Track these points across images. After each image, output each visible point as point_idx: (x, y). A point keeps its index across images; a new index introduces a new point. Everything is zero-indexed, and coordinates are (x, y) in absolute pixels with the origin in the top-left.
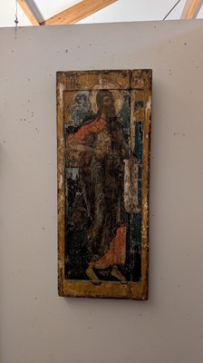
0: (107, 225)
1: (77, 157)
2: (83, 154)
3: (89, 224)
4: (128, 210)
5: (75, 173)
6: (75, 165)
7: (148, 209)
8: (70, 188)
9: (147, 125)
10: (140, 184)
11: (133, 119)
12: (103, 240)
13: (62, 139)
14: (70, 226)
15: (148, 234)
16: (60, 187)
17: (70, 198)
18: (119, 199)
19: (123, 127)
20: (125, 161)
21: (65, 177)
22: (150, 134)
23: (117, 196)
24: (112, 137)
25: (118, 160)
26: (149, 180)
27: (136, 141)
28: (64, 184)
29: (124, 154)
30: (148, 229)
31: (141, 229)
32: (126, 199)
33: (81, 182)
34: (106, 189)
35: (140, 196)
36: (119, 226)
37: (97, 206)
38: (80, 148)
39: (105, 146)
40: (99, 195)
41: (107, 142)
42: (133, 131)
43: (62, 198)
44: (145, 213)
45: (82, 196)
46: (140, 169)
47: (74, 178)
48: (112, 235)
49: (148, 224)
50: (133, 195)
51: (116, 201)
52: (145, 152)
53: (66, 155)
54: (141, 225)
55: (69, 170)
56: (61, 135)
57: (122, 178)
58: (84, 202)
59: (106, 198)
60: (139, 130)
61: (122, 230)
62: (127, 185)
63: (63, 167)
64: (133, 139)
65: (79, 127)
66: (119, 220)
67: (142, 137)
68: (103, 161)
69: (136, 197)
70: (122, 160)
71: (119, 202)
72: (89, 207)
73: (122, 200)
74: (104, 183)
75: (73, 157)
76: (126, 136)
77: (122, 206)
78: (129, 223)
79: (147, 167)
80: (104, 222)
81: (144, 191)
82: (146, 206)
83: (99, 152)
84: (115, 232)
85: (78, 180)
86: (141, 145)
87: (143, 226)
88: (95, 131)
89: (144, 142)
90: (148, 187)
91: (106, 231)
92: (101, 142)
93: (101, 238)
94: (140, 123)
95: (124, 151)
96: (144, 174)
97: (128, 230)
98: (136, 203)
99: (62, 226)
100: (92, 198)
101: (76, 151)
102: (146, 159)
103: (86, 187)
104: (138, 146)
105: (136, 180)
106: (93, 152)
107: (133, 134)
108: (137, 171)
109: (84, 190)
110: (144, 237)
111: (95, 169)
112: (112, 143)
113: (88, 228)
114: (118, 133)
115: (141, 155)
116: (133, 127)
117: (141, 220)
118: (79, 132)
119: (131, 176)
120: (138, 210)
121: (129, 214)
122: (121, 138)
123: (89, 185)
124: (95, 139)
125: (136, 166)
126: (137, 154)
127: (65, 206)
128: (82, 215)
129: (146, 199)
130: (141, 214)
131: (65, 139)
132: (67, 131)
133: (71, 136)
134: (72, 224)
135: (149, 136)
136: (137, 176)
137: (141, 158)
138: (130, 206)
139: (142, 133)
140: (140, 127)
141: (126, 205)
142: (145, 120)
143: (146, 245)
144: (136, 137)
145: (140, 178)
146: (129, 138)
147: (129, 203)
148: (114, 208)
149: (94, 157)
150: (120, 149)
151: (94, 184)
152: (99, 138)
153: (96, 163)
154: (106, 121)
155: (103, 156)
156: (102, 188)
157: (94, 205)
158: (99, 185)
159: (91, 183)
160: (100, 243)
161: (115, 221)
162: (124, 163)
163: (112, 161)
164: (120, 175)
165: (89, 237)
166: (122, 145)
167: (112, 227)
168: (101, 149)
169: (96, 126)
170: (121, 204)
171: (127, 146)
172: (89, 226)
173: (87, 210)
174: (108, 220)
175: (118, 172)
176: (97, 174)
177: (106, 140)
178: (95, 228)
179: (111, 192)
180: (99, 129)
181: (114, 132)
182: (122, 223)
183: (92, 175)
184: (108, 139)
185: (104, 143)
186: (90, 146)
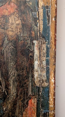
0: (20, 98)
4: (38, 85)
7: (55, 83)
9: (54, 9)
10: (48, 63)
11: (41, 4)
12: (17, 111)
15: (54, 103)
18: (30, 75)
19: (32, 11)
22: (56, 17)
23: (28, 73)
24: (23, 20)
25: (29, 42)
26: (55, 58)
27: (44, 24)
29: (33, 35)
30: (54, 99)
31: (48, 100)
32: (36, 75)
34: (18, 67)
35: (48, 72)
36: (30, 98)
37: (11, 82)
41: (18, 24)
42: (41, 14)
44: (52, 86)
46: (48, 49)
48: (25, 106)
49: (54, 95)
50: (42, 71)
51: (27, 77)
52: (52, 33)
54: (49, 96)
57: (32, 57)
59: (18, 75)
60: (46, 14)
61: (33, 102)
62: (36, 63)
64: (41, 22)
66: (30, 93)
67: (49, 20)
68: (15, 42)
69: (44, 74)
70: (32, 41)
71: (30, 79)
73: (33, 76)
74: (16, 62)
76: (36, 20)
78: (39, 95)
79: (53, 46)
80: (17, 95)
81: (51, 67)
82: (53, 81)
83: (10, 33)
84: (27, 103)
86: (48, 27)
87: (50, 97)
88: (7, 14)
89: (51, 24)
90: (55, 65)
91: (19, 103)
92: (12, 24)
93: (15, 109)
94: (47, 7)
95: (33, 33)
96: (52, 54)
97: (38, 101)
98: (45, 78)
102: (53, 40)
104: (46, 29)
105: (45, 58)
106: (5, 34)
107: (41, 18)
108: (45, 51)
110: (51, 106)
112: (23, 25)
113: (4, 101)
114: (28, 16)
115: (48, 37)
116: (41, 11)
117: (48, 92)
119: (40, 55)
120: (46, 84)
121: (39, 88)
124: (7, 21)
125: (44, 46)
126: (45, 36)
129: (53, 75)
130: (48, 87)
135: (56, 20)
136: (45, 55)
137: (48, 40)
138: (40, 81)
139: (49, 17)
140: (48, 11)
141: (36, 81)
142: (52, 5)
143: (53, 112)
144: (44, 20)
145: (47, 56)
146: (38, 21)
147: (39, 79)
148: (25, 83)
149: (6, 38)
150: (30, 31)
151: (8, 63)
152: (10, 21)
153: (8, 44)
154: (17, 5)
155: (15, 37)
156: (15, 66)
157: (8, 81)
158: (12, 64)
159: (4, 62)
160: (14, 113)
161: (27, 94)
162: (33, 44)
163: (23, 41)
164: (31, 54)
165: (5, 108)
166: (31, 28)
167: (24, 100)
168: (13, 31)
169: (7, 10)
170: (32, 80)
171: (36, 28)
172: (5, 99)
173: (2, 87)
174: (21, 93)
175: (29, 52)
176: (10, 54)
177: (17, 22)
178: (10, 101)
179: (23, 69)
180: (10, 12)
181: (23, 15)
182: (33, 96)
183: (5, 55)
184: (19, 22)
185: (15, 25)
186: (3, 28)
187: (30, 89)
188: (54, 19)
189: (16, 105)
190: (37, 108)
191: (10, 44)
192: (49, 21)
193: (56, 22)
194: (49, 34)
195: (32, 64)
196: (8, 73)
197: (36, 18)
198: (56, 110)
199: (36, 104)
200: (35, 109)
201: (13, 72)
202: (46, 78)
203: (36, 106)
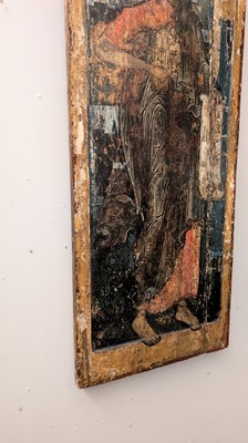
0: (171, 228)
1: (115, 80)
2: (127, 75)
3: (139, 228)
4: (204, 196)
5: (110, 117)
6: (111, 98)
7: (234, 192)
8: (99, 154)
9: (239, 29)
10: (224, 148)
11: (218, 14)
12: (164, 257)
13: (81, 33)
14: (101, 237)
15: (232, 236)
16: (79, 151)
17: (102, 175)
18: (192, 175)
19: (201, 26)
20: (203, 97)
21: (88, 126)
22: (242, 47)
23: (188, 169)
24: (183, 44)
25: (192, 96)
26: (237, 136)
27: (223, 61)
28: (87, 143)
29: (201, 83)
30: (233, 226)
31: (222, 229)
32: (202, 174)
33: (123, 141)
36: (190, 227)
37: (154, 191)
38: (121, 60)
39: (170, 61)
40: (158, 167)
41: (174, 54)
42: (218, 37)
43: (83, 175)
44: (230, 198)
45: (125, 170)
46: (225, 115)
47: (108, 130)
48: (178, 246)
49: (233, 217)
50: (213, 165)
51: (186, 179)
52: (234, 81)
53: (91, 72)
54: (223, 221)
55: (97, 110)
56: (79, 21)
57: (198, 131)
58: (128, 183)
59: (170, 174)
60: (226, 38)
61: (195, 234)
62: (204, 146)
63: (85, 102)
64: (217, 55)
65: (119, 10)
66: (190, 215)
67: (230, 50)
68: (167, 93)
69: (217, 171)
70: (198, 94)
71: (191, 181)
72: (138, 194)
74: (167, 142)
75: (107, 80)
76: (206, 47)
77: (196, 187)
78: (205, 218)
79: (236, 111)
80: (165, 221)
81: (230, 157)
82: (232, 186)
83: (158, 73)
84: (184, 239)
85: (117, 135)
86: (229, 68)
87: (226, 223)
88: (152, 24)
90: (236, 150)
91: (169, 240)
92: (162, 51)
93: (159, 254)
94: (229, 22)
96: (231, 126)
97: (204, 232)
98: (217, 181)
99: (86, 239)
100: (143, 174)
101: (112, 66)
102: (235, 98)
103: (134, 151)
104: (224, 69)
105: (219, 136)
106: (148, 73)
107: (216, 45)
108: (220, 120)
109: (128, 158)
110: (227, 241)
111: (150, 109)
112: (183, 56)
113: (137, 237)
114: (194, 37)
115: (228, 89)
116: (217, 29)
117: (223, 211)
118: (119, 21)
119: (212, 129)
120: (219, 194)
121: (206, 203)
122: (198, 49)
123: (140, 148)
124: (152, 42)
125: (220, 108)
126: (222, 86)
127: (91, 194)
128: (126, 212)
129: (232, 173)
130: (223, 201)
131: (89, 33)
132: (93, 14)
133: (101, 28)
134: (106, 232)
135: (241, 53)
136: (221, 129)
137: (228, 95)
138: (208, 187)
139: (230, 44)
140: (229, 31)
141: (202, 186)
142: (237, 19)
143: (229, 254)
144: (222, 51)
145: (224, 132)
146: (210, 51)
147: (207, 182)
148: (182, 192)
149: (149, 84)
150: (196, 72)
151: (149, 143)
152: (159, 43)
153: (152, 97)
154: (173, 7)
155: (166, 83)
156: (163, 153)
157: (148, 189)
158: (157, 147)
159: (142, 141)
160: (158, 264)
161: (184, 217)
162: (201, 103)
163: (181, 95)
164: (195, 125)
165: (138, 255)
166: (198, 64)
167: (178, 231)
168: (162, 68)
169: (153, 14)
170: (194, 185)
171: (206, 67)
172: (139, 232)
173: (135, 202)
174: (172, 217)
175: (191, 119)
176: (155, 122)
177: (172, 48)
178: (150, 236)
179: (178, 160)
180: (159, 21)
181: (185, 34)
182: (195, 221)
183: (145, 125)
184: (176, 47)
185: (167, 54)
186: (142, 58)
187: (190, 206)
188: (239, 51)
189: (162, 244)
190: (201, 249)
191: (156, 99)
192: (230, 55)
193: (242, 57)
194: (229, 82)
195: (195, 149)
196: (148, 169)
197: (207, 44)
198: (234, 251)
199: (199, 239)
200: (198, 250)
201: (160, 165)
202: (220, 181)
203: (199, 245)
